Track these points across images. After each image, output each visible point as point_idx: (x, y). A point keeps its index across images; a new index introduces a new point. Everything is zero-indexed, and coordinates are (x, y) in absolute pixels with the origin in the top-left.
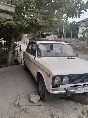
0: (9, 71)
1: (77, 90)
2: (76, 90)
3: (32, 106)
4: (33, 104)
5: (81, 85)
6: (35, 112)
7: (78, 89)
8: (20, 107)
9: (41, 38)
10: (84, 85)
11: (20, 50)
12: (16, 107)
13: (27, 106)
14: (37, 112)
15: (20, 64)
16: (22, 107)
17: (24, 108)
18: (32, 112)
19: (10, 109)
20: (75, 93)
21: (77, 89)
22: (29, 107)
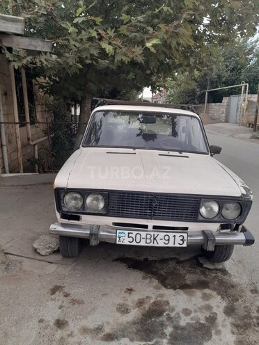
1: (123, 235)
2: (121, 235)
3: (32, 258)
4: (37, 256)
5: (146, 227)
6: (27, 273)
7: (127, 232)
9: (208, 102)
10: (155, 227)
13: (21, 256)
17: (13, 259)
20: (118, 243)
21: (124, 231)
22: (25, 259)
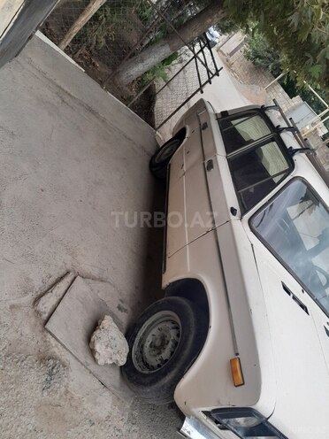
0: (103, 121)
3: (82, 364)
4: (90, 361)
6: (74, 404)
8: (45, 333)
11: (202, 86)
12: (33, 320)
13: (67, 350)
14: (80, 410)
15: (153, 126)
16: (53, 341)
17: (56, 350)
18: (67, 392)
19: (12, 307)
22: (73, 361)
